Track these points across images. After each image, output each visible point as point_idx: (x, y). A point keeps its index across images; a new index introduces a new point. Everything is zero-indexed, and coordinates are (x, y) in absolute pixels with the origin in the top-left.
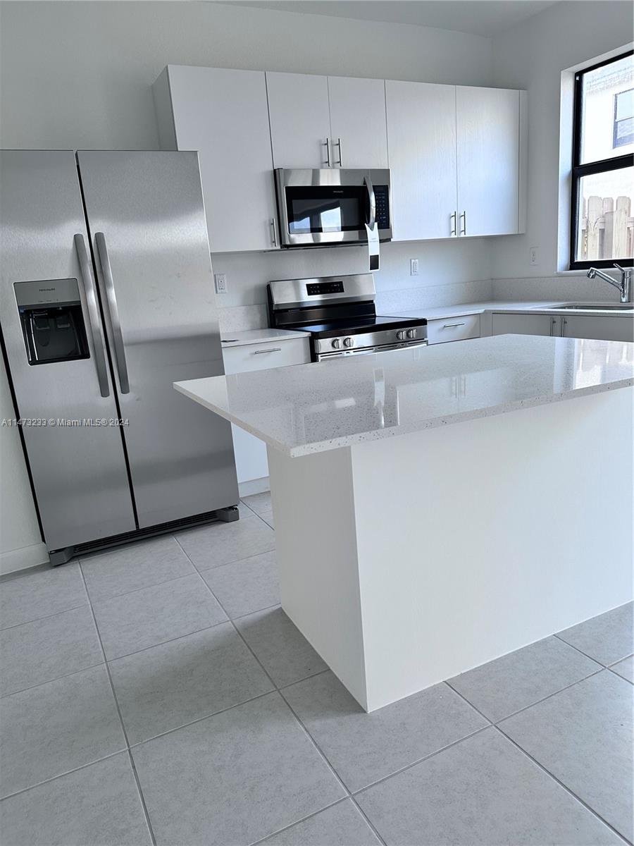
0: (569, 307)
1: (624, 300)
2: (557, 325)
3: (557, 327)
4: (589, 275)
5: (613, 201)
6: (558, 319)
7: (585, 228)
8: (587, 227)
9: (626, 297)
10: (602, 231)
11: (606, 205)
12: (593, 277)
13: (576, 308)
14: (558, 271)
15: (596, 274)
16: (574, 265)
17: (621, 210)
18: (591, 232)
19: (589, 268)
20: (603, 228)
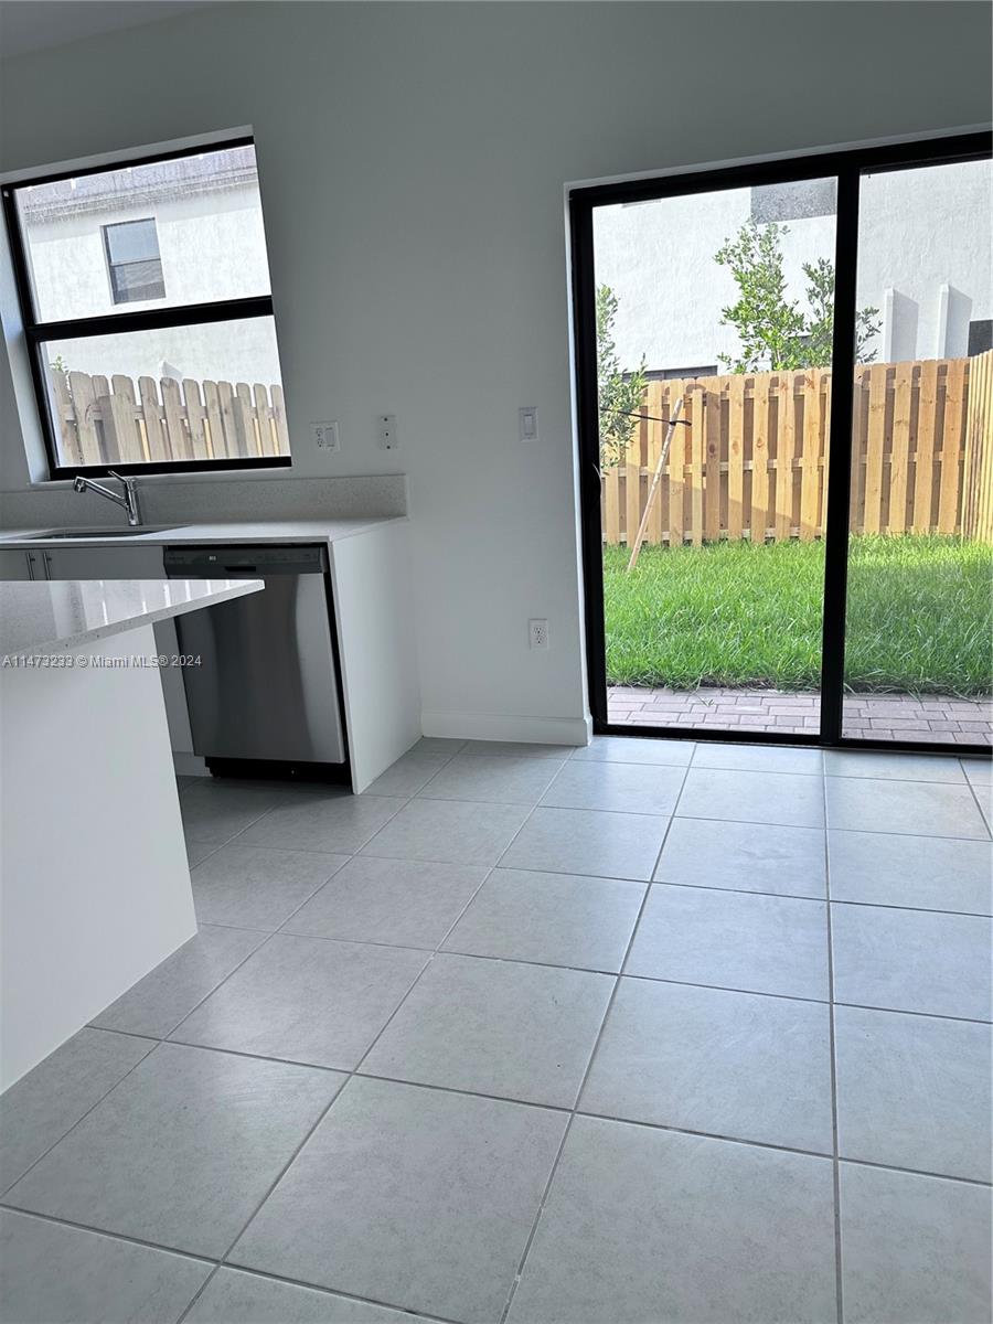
0: (57, 536)
1: (133, 522)
2: (37, 564)
3: (39, 565)
4: (76, 488)
5: (107, 380)
6: (37, 554)
7: (72, 419)
8: (76, 417)
9: (136, 517)
10: (100, 424)
11: (98, 386)
12: (83, 490)
13: (69, 536)
14: (33, 481)
15: (86, 486)
16: (56, 473)
17: (121, 395)
18: (82, 424)
19: (74, 478)
20: (98, 419)
